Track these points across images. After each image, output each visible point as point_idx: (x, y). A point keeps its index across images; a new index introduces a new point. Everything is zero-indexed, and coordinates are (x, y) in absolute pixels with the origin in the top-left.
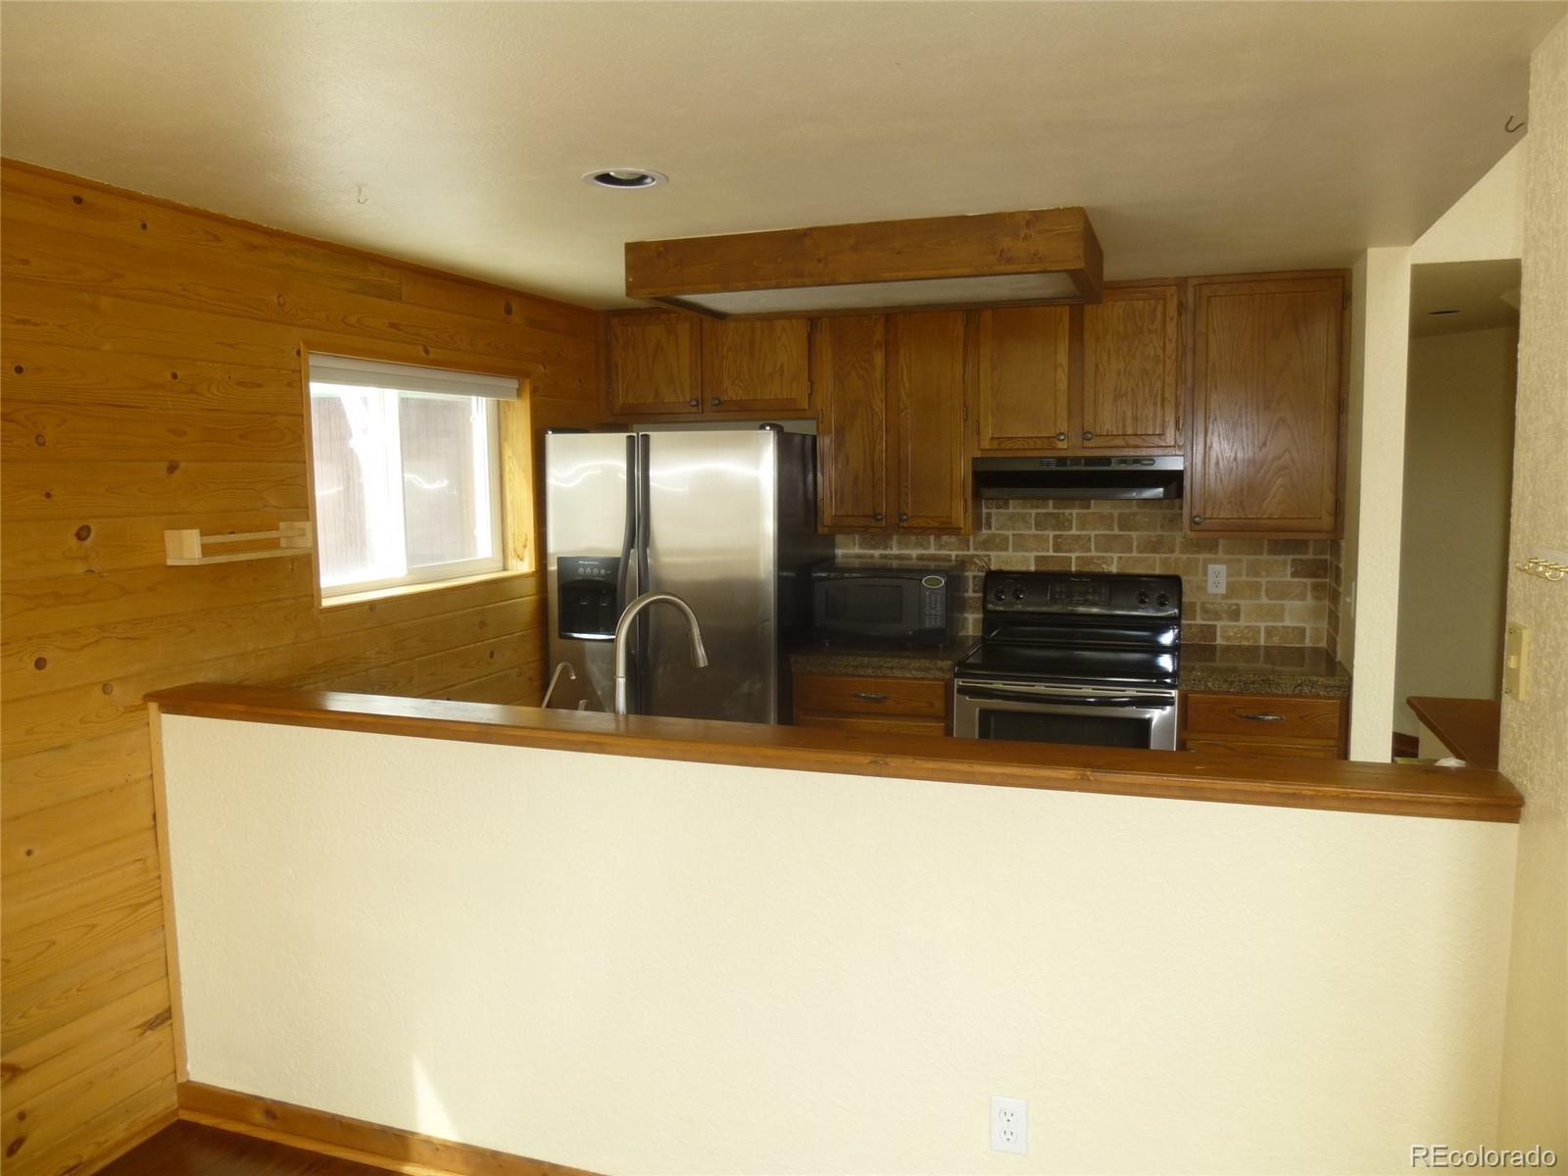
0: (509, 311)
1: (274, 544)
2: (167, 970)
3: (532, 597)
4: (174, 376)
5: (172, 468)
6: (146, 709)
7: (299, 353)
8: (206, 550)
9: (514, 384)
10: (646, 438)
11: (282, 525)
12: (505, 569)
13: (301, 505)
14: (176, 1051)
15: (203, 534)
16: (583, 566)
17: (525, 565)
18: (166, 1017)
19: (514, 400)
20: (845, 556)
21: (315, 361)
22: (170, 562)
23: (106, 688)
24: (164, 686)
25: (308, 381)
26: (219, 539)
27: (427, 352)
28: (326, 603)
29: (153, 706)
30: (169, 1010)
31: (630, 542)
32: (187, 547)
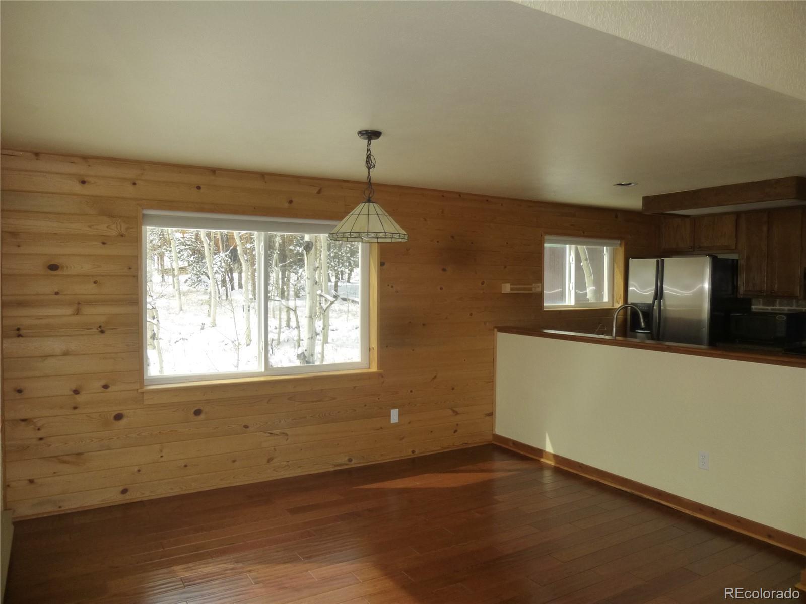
0: (616, 217)
1: (531, 289)
2: (493, 402)
3: (622, 317)
4: (507, 243)
5: (505, 267)
6: (493, 330)
7: (542, 235)
8: (512, 289)
9: (619, 242)
10: (663, 260)
11: (534, 285)
12: (613, 306)
13: (539, 279)
14: (492, 425)
15: (511, 285)
16: (640, 306)
17: (618, 304)
18: (491, 414)
19: (618, 247)
20: (755, 309)
21: (547, 237)
22: (503, 292)
23: (485, 323)
24: (499, 325)
25: (544, 243)
26: (515, 287)
27: (584, 233)
28: (545, 309)
29: (496, 330)
30: (492, 413)
31: (656, 298)
32: (507, 288)
